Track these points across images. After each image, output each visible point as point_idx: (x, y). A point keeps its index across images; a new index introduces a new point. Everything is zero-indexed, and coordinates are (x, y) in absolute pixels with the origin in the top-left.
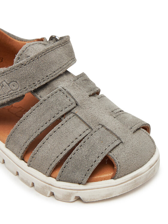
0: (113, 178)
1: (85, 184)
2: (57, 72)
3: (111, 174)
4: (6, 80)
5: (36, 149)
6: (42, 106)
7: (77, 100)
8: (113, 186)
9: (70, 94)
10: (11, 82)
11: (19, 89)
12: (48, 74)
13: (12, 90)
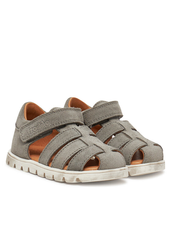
0: (98, 169)
1: (82, 171)
2: (72, 120)
3: (97, 168)
4: (43, 120)
5: (56, 155)
6: (62, 134)
7: (82, 133)
8: (98, 173)
9: (78, 130)
10: (46, 121)
11: (50, 125)
12: (67, 120)
13: (46, 126)
